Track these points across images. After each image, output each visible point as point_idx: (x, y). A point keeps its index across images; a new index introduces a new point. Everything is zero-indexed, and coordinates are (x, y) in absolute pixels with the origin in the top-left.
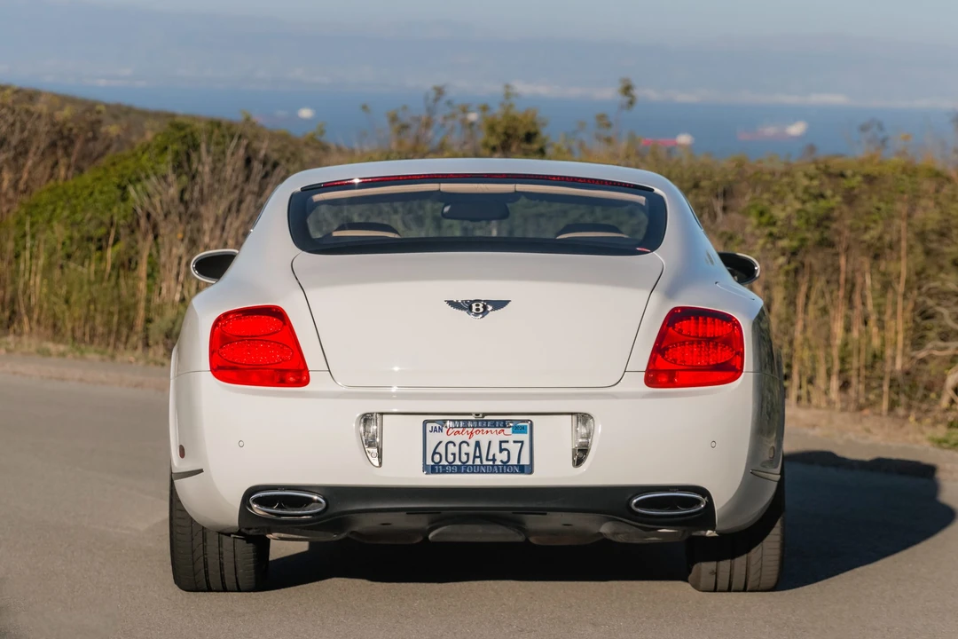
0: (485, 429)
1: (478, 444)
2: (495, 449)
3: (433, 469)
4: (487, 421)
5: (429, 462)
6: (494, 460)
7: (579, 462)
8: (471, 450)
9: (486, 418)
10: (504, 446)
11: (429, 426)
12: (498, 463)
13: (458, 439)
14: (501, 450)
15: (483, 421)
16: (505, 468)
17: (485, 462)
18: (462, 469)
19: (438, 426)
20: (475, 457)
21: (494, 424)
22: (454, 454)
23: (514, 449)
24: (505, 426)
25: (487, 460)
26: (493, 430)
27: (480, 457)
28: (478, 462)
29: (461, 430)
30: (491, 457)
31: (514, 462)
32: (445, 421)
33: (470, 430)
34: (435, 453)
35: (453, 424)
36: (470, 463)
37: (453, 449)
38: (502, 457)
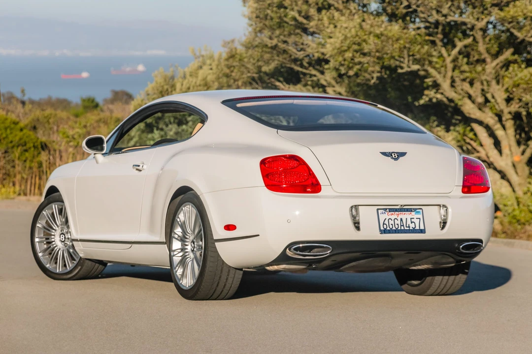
0: (404, 213)
1: (401, 220)
2: (409, 222)
3: (385, 231)
4: (405, 209)
5: (382, 228)
6: (409, 227)
7: (443, 228)
8: (399, 222)
9: (405, 207)
10: (413, 220)
11: (380, 211)
12: (411, 228)
13: (393, 217)
14: (412, 222)
15: (402, 209)
16: (414, 231)
17: (406, 228)
18: (397, 231)
19: (383, 211)
20: (401, 226)
21: (408, 210)
22: (392, 224)
23: (417, 221)
24: (412, 211)
25: (406, 227)
26: (407, 213)
27: (403, 226)
28: (402, 228)
29: (393, 213)
30: (408, 226)
31: (417, 228)
32: (386, 209)
33: (397, 213)
34: (384, 224)
35: (391, 210)
36: (399, 228)
37: (391, 222)
38: (412, 226)
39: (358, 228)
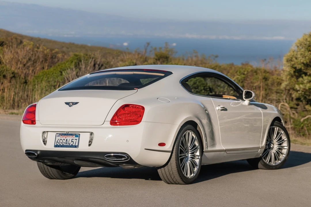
0: (69, 136)
1: (67, 140)
2: (70, 141)
3: (56, 146)
4: (70, 134)
5: (56, 144)
6: (70, 144)
7: (90, 145)
8: (65, 141)
10: (73, 140)
11: (57, 135)
12: (70, 145)
13: (62, 138)
14: (72, 141)
15: (67, 134)
16: (72, 146)
17: (68, 145)
18: (63, 146)
19: (59, 135)
20: (66, 143)
21: (71, 135)
22: (61, 142)
24: (73, 135)
25: (68, 144)
26: (71, 136)
27: (67, 143)
28: (66, 144)
29: (64, 136)
30: (69, 143)
31: (74, 145)
32: (60, 134)
33: (66, 136)
34: (57, 142)
35: (62, 135)
36: (64, 145)
37: (61, 141)
38: (72, 143)
39: (45, 144)
